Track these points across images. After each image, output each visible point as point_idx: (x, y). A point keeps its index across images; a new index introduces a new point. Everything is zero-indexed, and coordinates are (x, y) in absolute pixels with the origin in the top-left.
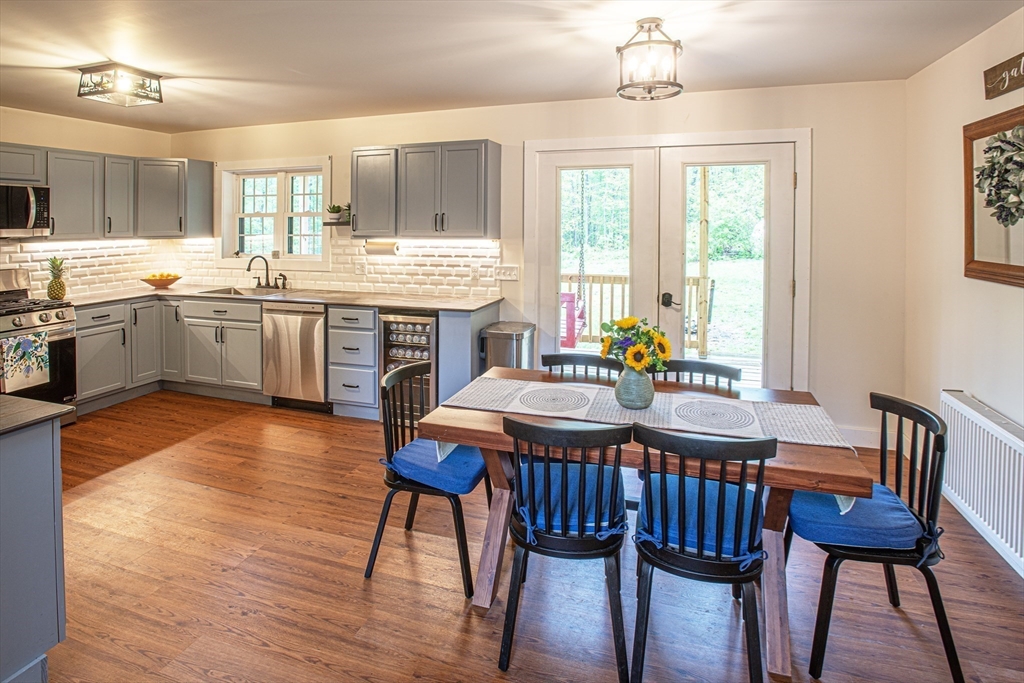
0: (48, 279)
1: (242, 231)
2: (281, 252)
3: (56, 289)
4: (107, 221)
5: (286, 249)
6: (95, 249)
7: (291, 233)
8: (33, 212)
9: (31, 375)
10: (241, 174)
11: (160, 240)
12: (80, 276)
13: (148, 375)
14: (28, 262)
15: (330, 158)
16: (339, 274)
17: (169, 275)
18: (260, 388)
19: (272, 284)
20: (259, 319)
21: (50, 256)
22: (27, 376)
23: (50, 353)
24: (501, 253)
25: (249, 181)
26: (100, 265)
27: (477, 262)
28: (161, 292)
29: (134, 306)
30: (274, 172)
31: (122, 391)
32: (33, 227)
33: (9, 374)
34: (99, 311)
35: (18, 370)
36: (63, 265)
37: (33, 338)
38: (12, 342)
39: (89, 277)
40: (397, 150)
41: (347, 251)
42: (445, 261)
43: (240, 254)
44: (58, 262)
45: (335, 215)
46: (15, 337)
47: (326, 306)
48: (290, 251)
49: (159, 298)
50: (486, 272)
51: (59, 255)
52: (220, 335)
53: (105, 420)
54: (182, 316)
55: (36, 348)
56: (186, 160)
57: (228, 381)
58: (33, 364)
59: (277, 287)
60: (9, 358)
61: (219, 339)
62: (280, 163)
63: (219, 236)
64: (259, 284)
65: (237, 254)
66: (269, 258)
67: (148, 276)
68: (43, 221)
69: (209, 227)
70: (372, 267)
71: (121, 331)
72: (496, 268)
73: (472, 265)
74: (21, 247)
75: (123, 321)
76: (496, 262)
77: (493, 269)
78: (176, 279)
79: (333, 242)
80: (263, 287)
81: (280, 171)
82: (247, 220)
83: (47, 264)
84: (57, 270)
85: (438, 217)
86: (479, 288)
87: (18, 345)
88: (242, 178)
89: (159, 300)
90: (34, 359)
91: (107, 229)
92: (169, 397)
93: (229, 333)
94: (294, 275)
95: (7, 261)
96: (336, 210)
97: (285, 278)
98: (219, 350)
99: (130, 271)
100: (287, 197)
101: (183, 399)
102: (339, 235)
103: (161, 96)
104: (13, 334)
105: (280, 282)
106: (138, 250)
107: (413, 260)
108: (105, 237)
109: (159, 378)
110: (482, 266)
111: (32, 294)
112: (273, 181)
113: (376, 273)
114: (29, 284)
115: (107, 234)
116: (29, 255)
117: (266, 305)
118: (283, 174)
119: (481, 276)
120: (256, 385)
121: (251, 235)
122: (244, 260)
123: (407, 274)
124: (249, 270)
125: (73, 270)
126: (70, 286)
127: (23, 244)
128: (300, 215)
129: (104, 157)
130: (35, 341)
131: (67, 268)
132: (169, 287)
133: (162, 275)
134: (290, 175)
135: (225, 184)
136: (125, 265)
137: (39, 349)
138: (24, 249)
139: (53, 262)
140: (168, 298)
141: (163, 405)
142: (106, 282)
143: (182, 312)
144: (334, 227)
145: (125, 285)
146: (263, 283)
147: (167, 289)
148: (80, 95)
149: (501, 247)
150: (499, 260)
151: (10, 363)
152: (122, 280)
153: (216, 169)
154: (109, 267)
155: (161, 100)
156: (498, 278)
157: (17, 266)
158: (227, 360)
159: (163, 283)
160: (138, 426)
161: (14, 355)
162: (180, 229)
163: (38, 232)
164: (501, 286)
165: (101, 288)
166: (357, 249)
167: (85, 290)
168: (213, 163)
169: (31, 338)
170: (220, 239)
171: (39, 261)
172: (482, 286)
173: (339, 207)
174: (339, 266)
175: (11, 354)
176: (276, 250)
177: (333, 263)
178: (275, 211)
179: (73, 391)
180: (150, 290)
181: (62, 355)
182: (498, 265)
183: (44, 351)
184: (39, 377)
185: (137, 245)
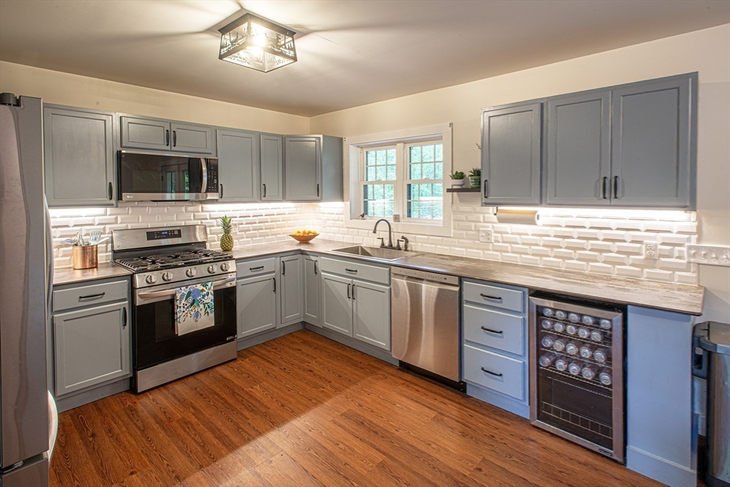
0: (221, 233)
1: (366, 196)
2: (401, 216)
3: (227, 243)
4: (263, 187)
5: (406, 213)
6: (256, 210)
7: (410, 198)
8: (205, 179)
9: (199, 320)
10: (365, 147)
11: (303, 204)
12: (245, 231)
13: (293, 317)
14: (207, 219)
15: (451, 125)
16: (461, 241)
17: (309, 232)
18: (389, 349)
19: (395, 245)
20: (387, 282)
21: (223, 215)
22: (196, 321)
23: (215, 301)
24: (699, 228)
25: (372, 153)
26: (259, 223)
27: (655, 238)
28: (303, 248)
29: (283, 259)
30: (393, 144)
31: (273, 330)
32: (206, 192)
33: (182, 319)
34: (254, 263)
35: (189, 315)
36: (231, 222)
37: (201, 288)
38: (184, 291)
39: (252, 232)
40: (542, 105)
41: (470, 217)
42: (601, 234)
43: (365, 216)
44: (228, 219)
45: (459, 182)
46: (187, 286)
47: (461, 279)
48: (409, 216)
49: (302, 252)
50: (672, 251)
51: (228, 214)
52: (352, 292)
53: (259, 359)
54: (320, 270)
55: (204, 296)
56: (321, 136)
57: (358, 336)
58: (201, 310)
59: (400, 249)
60: (182, 305)
61: (351, 296)
62: (400, 134)
63: (347, 200)
64: (383, 244)
65: (363, 216)
66: (391, 222)
67: (294, 233)
68: (213, 187)
69: (340, 193)
70: (499, 235)
71: (273, 280)
72: (690, 248)
73: (645, 241)
74: (202, 208)
75: (274, 272)
76: (689, 240)
77: (684, 249)
78: (315, 235)
79: (455, 207)
80: (386, 247)
81: (399, 142)
82: (370, 187)
83: (220, 221)
84: (227, 227)
85: (607, 181)
86: (658, 271)
87: (189, 294)
88: (365, 150)
89: (302, 254)
90: (202, 306)
91: (263, 194)
92: (309, 339)
93: (359, 291)
94: (415, 238)
95: (192, 218)
96: (460, 176)
97: (407, 241)
98: (351, 306)
99: (281, 227)
100: (405, 166)
101: (320, 343)
102: (461, 201)
103: (295, 54)
104: (187, 283)
105: (402, 244)
106: (287, 211)
107: (553, 231)
108: (261, 201)
109: (302, 320)
110: (663, 244)
111: (211, 245)
112: (392, 152)
113: (503, 242)
114: (207, 238)
115: (263, 198)
116: (208, 214)
117: (394, 270)
118: (402, 144)
119: (661, 256)
120: (384, 344)
121: (374, 200)
122: (369, 223)
123: (544, 246)
124: (375, 232)
125: (240, 226)
126: (238, 239)
127: (203, 205)
128: (420, 182)
129: (260, 134)
130: (203, 290)
131: (235, 225)
132: (311, 242)
133: (304, 232)
134: (408, 146)
135: (352, 156)
136: (278, 223)
137: (206, 297)
138: (204, 210)
139: (224, 220)
140: (308, 253)
141: (305, 348)
142: (264, 236)
143: (320, 266)
144: (455, 194)
145: (278, 239)
146: (387, 243)
147: (308, 243)
148: (221, 57)
149: (698, 219)
150: (694, 237)
151: (182, 308)
152: (276, 235)
153: (345, 143)
154: (266, 224)
155: (295, 59)
156: (692, 260)
157: (199, 222)
158: (357, 315)
159: (305, 239)
160: (283, 374)
161: (185, 303)
162: (317, 194)
163: (210, 196)
164: (698, 271)
165: (261, 241)
166: (481, 216)
167: (248, 242)
168: (342, 138)
169: (200, 287)
170: (348, 203)
171: (216, 219)
172: (661, 268)
173: (462, 173)
174: (461, 232)
175: (183, 302)
176: (397, 214)
177: (455, 229)
178: (395, 179)
179: (234, 332)
180: (294, 246)
181: (226, 300)
182: (693, 243)
183: (210, 299)
184: (206, 320)
185: (287, 207)
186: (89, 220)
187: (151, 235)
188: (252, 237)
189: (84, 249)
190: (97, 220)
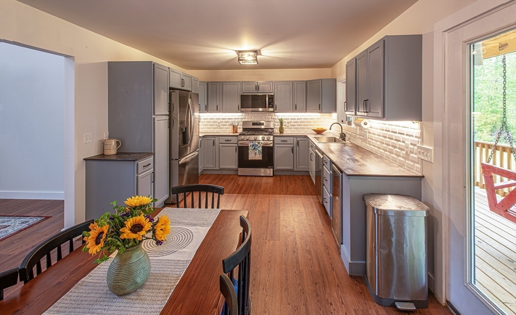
3: (281, 130)
4: (295, 106)
8: (267, 103)
9: (256, 156)
12: (292, 126)
13: (303, 167)
17: (322, 129)
21: (280, 118)
23: (262, 150)
26: (300, 122)
27: (408, 140)
29: (298, 139)
31: (292, 171)
32: (268, 108)
33: (250, 154)
34: (283, 139)
35: (253, 153)
36: (284, 121)
38: (251, 144)
39: (296, 126)
42: (394, 136)
50: (413, 149)
51: (283, 117)
55: (258, 147)
65: (342, 121)
67: (316, 129)
70: (369, 134)
71: (291, 148)
72: (419, 147)
73: (406, 142)
75: (292, 144)
76: (418, 142)
77: (416, 148)
84: (282, 123)
87: (253, 145)
89: (308, 138)
90: (257, 151)
91: (295, 109)
99: (312, 125)
104: (253, 141)
106: (316, 117)
108: (295, 112)
109: (308, 170)
110: (411, 144)
113: (370, 139)
116: (274, 117)
119: (411, 152)
126: (290, 129)
129: (294, 82)
130: (258, 145)
133: (320, 129)
135: (339, 88)
139: (280, 120)
142: (303, 129)
149: (422, 128)
150: (420, 140)
151: (250, 150)
156: (419, 156)
159: (319, 132)
162: (319, 109)
163: (270, 110)
164: (421, 164)
165: (301, 131)
167: (294, 131)
168: (336, 79)
170: (337, 114)
172: (411, 162)
175: (251, 148)
177: (359, 130)
181: (268, 151)
182: (420, 145)
183: (260, 149)
184: (259, 157)
185: (316, 115)
186: (238, 117)
187: (254, 124)
188: (297, 129)
189: (234, 126)
190: (240, 117)
